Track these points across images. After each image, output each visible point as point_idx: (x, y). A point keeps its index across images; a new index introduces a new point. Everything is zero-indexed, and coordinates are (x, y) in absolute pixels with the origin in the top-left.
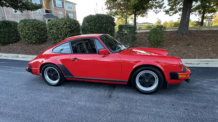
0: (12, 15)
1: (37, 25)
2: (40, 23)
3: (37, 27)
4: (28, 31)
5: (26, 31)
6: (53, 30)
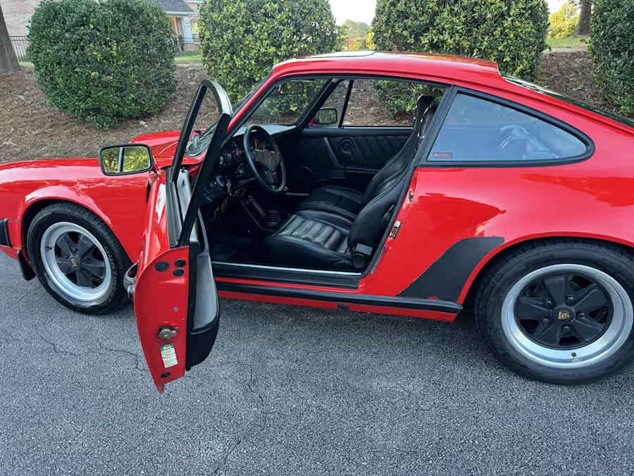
4: (272, 49)
5: (263, 50)
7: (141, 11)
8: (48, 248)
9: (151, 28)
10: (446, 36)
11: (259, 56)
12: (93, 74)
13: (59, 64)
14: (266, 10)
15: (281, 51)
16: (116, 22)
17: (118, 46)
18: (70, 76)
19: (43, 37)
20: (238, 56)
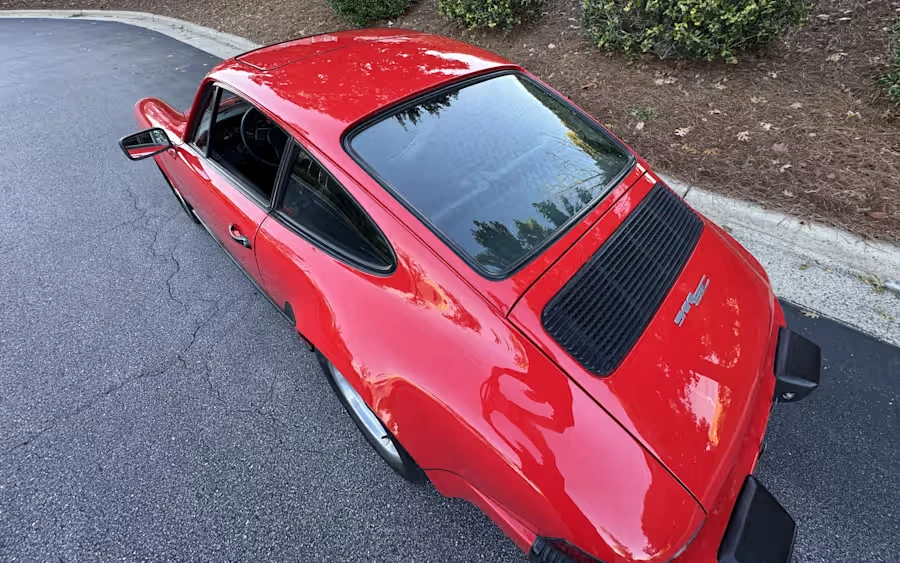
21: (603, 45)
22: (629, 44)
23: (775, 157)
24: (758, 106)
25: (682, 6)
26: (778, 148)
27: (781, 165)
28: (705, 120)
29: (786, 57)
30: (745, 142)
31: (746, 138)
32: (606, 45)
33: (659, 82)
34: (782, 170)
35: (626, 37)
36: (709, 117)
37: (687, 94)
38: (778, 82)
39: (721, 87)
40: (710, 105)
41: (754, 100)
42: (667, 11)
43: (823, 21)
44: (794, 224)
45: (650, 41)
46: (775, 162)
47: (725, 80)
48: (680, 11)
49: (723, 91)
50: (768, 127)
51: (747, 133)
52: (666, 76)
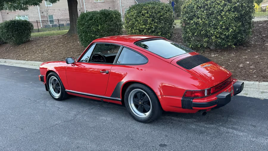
0: (93, 4)
1: (159, 12)
2: (165, 8)
3: (159, 17)
4: (144, 26)
5: (141, 27)
6: (198, 18)
7: (109, 14)
8: (50, 83)
9: (113, 19)
10: (200, 19)
11: (140, 29)
12: (93, 36)
13: (84, 32)
14: (142, 13)
15: (147, 27)
16: (100, 18)
17: (101, 26)
18: (86, 36)
19: (80, 24)
20: (134, 29)
21: (191, 47)
22: (200, 45)
23: (251, 69)
24: (245, 58)
25: (211, 32)
26: (252, 67)
27: (253, 71)
28: (229, 63)
29: (253, 46)
30: (242, 67)
31: (242, 66)
32: (192, 46)
33: (213, 56)
34: (254, 72)
35: (198, 43)
36: (230, 63)
37: (222, 58)
38: (250, 52)
39: (234, 55)
40: (230, 60)
41: (244, 57)
42: (208, 34)
43: (264, 36)
44: (257, 83)
45: (206, 43)
46: (251, 71)
47: (234, 53)
48: (211, 33)
49: (234, 56)
50: (248, 63)
51: (242, 65)
52: (215, 54)
